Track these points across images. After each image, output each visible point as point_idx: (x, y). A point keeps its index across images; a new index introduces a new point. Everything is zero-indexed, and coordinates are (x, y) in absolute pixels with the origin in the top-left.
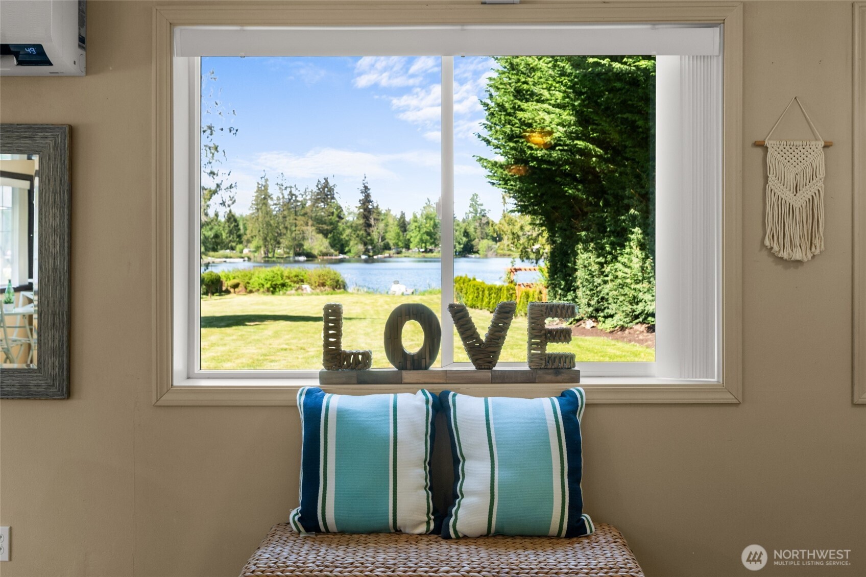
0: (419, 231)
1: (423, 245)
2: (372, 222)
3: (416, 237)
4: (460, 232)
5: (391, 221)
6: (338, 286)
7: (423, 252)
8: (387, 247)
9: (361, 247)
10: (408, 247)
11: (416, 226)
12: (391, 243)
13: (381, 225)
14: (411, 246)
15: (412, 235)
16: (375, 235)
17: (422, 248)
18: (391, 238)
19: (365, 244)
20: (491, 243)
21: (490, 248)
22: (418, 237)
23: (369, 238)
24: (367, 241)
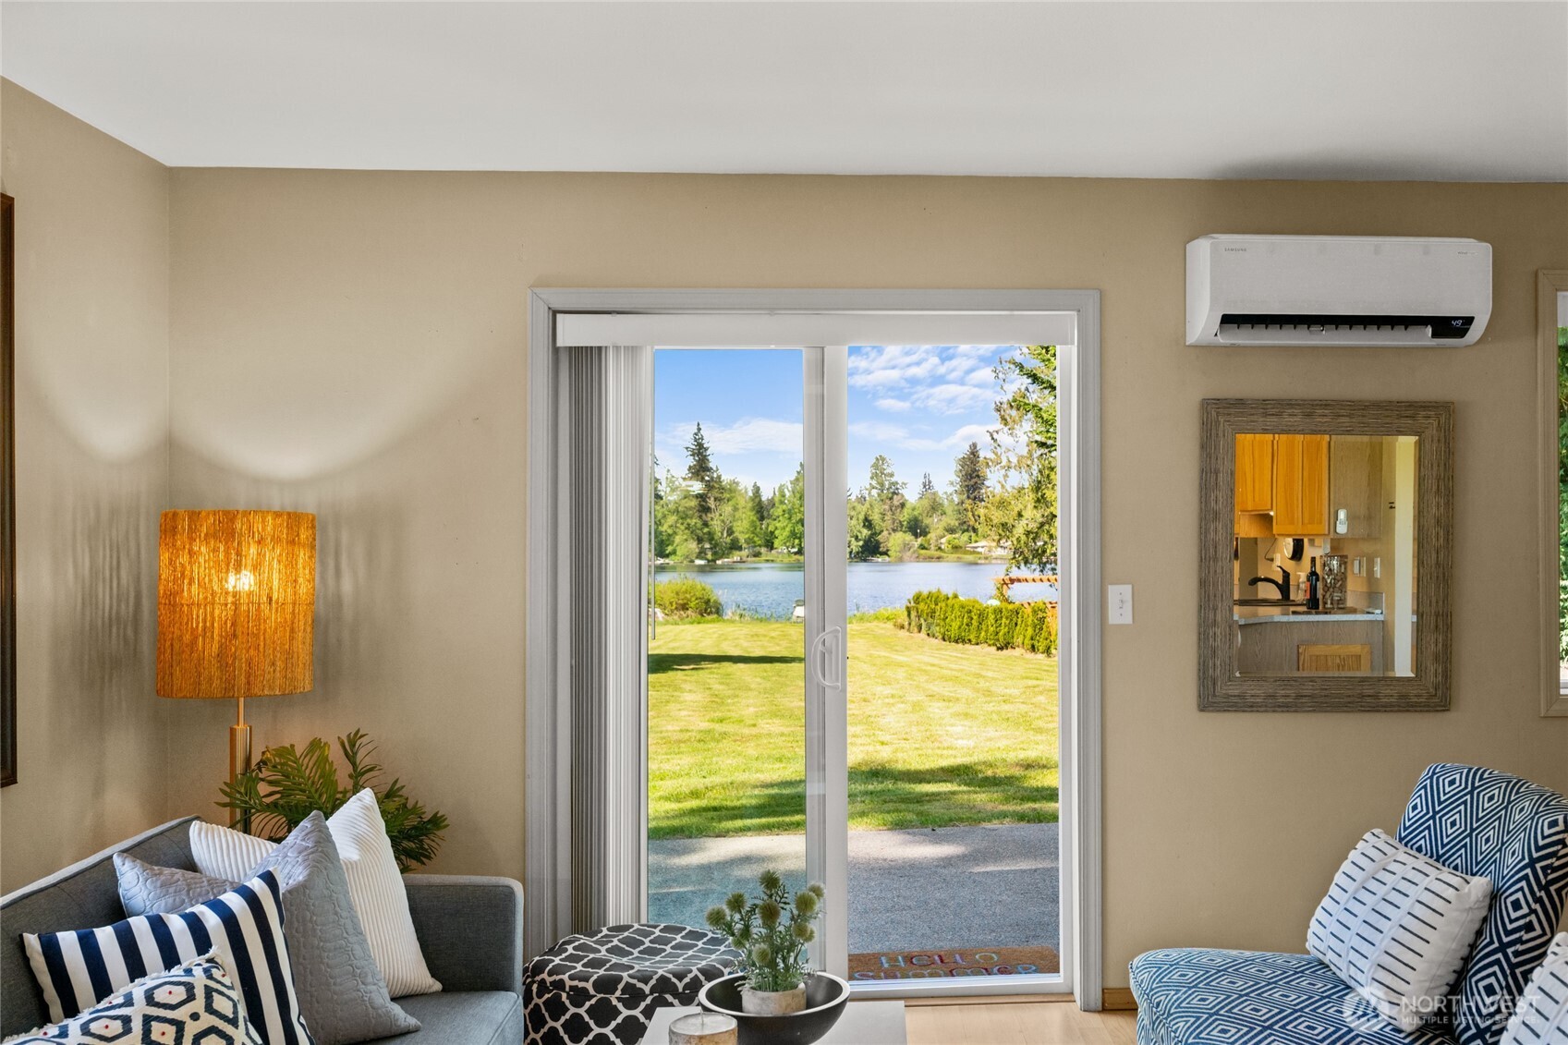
0: (790, 518)
1: (797, 541)
2: (711, 503)
3: (784, 528)
4: (858, 519)
5: (742, 503)
6: (709, 610)
7: (796, 553)
8: (735, 546)
9: (693, 546)
10: (770, 545)
11: (784, 511)
12: (742, 539)
13: (727, 509)
14: (776, 543)
15: (778, 525)
16: (716, 525)
17: (793, 547)
18: (742, 530)
19: (700, 540)
20: (909, 537)
21: (906, 547)
22: (788, 529)
23: (706, 530)
24: (703, 537)
